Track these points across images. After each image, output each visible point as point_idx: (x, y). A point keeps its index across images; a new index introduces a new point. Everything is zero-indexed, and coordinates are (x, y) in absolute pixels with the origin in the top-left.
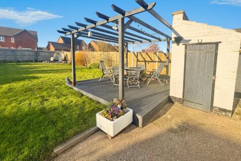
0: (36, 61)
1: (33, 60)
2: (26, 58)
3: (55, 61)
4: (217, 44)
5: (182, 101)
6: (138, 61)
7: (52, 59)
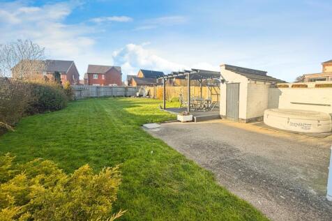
0: (126, 96)
1: (123, 95)
2: (118, 94)
3: (140, 96)
4: (239, 83)
5: (226, 117)
6: (212, 94)
7: (138, 94)
